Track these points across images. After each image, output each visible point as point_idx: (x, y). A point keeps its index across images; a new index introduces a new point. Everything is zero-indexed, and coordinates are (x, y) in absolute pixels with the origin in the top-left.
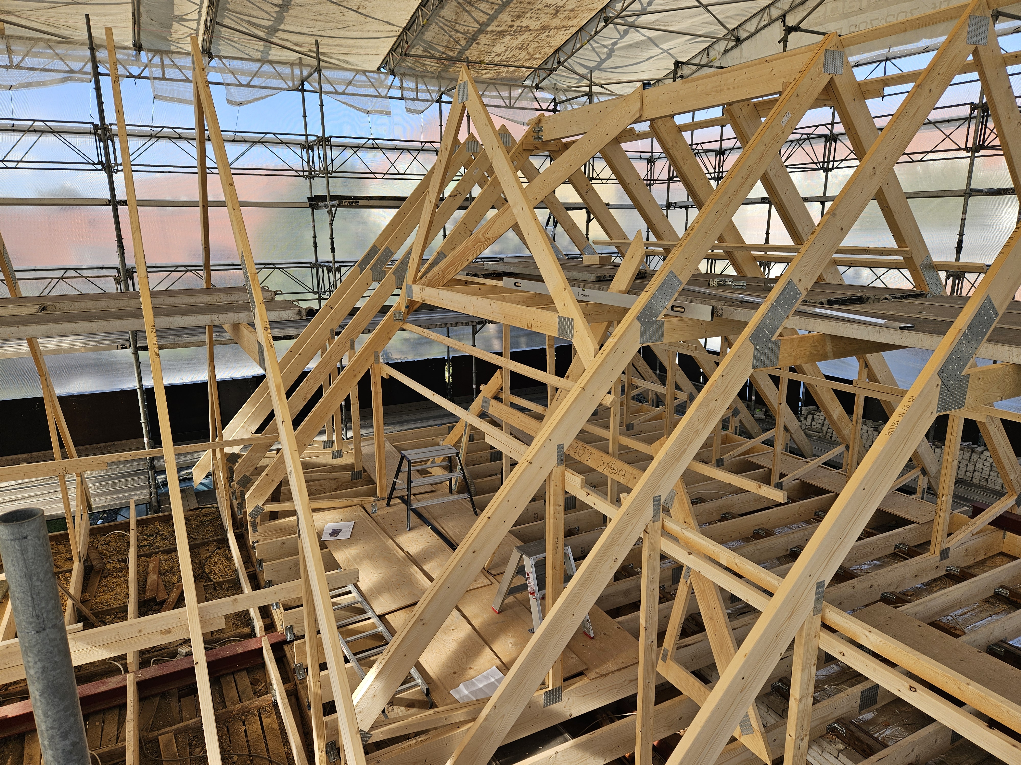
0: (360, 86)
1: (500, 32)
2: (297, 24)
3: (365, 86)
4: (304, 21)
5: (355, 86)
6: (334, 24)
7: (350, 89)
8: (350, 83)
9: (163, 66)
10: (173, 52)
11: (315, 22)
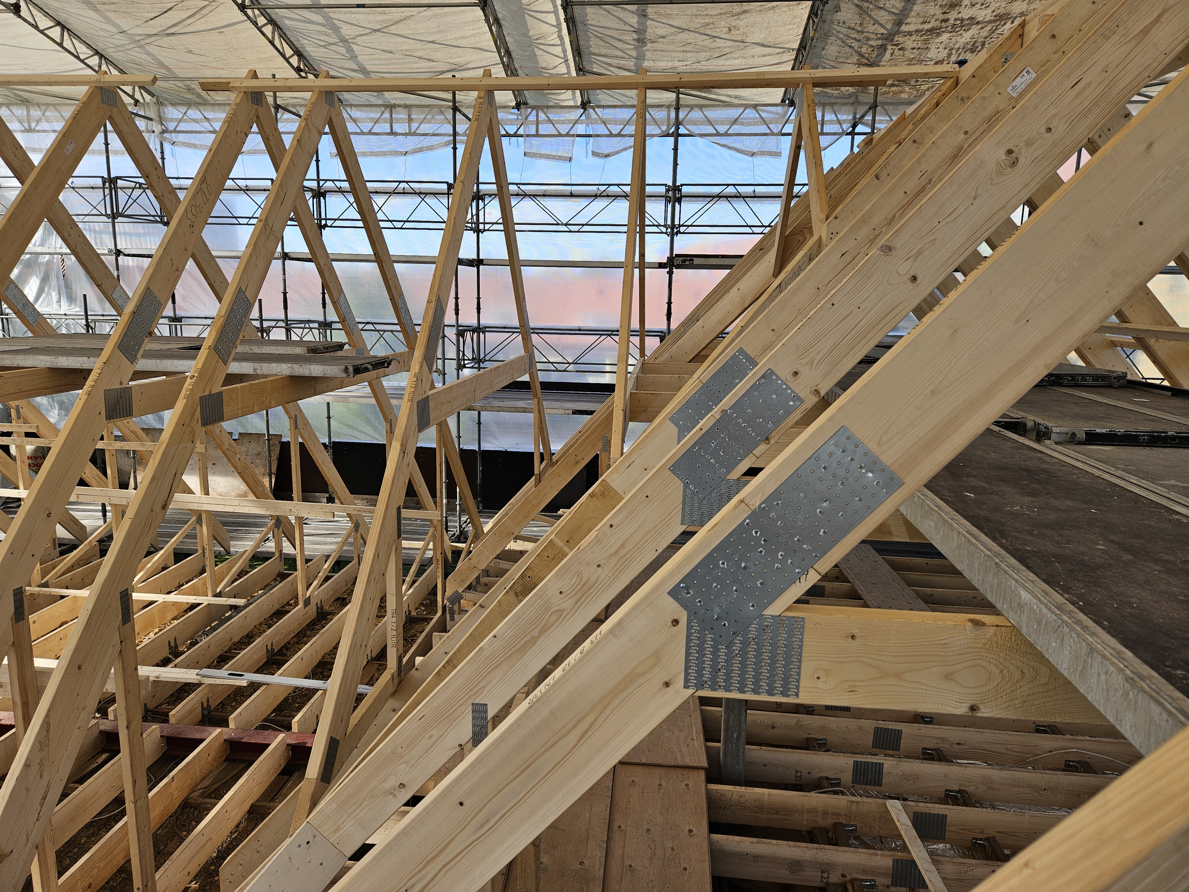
0: (749, 124)
1: (931, 31)
2: (666, 59)
3: (755, 124)
4: (673, 54)
5: (742, 124)
6: (708, 54)
7: (735, 129)
8: (735, 121)
9: (537, 123)
10: (548, 107)
11: (685, 54)
